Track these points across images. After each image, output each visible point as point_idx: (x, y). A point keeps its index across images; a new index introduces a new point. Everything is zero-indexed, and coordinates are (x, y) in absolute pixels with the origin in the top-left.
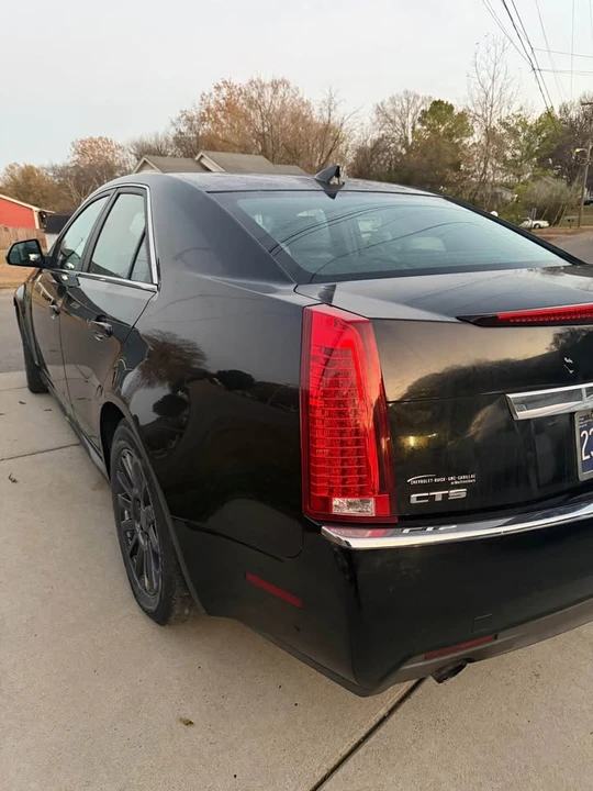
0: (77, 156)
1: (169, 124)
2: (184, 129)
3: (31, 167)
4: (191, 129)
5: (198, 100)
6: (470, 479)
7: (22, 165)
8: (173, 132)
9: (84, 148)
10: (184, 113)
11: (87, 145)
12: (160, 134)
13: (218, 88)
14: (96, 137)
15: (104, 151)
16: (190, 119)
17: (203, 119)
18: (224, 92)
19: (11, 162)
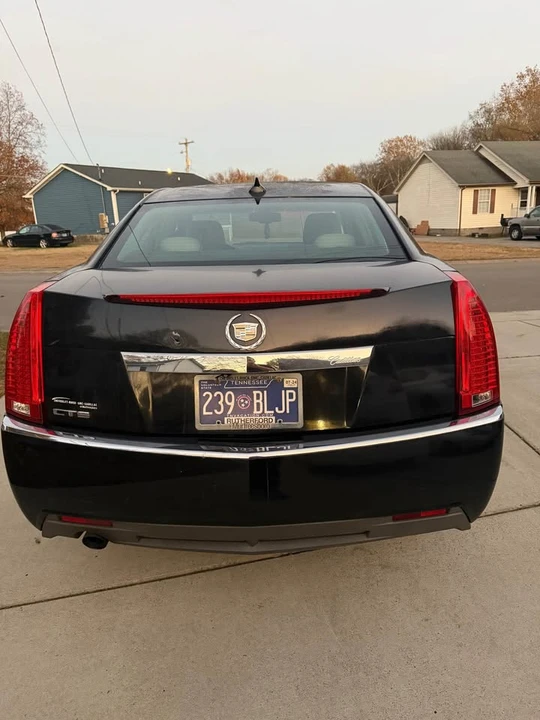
0: (384, 154)
1: (467, 117)
2: (481, 121)
3: (343, 167)
4: (487, 120)
5: (498, 91)
6: (93, 406)
7: (336, 166)
8: (470, 124)
9: (390, 148)
10: (483, 106)
11: (393, 144)
12: (459, 128)
13: (521, 77)
14: (401, 136)
15: (407, 147)
16: (488, 111)
17: (500, 110)
18: (527, 80)
19: (328, 164)
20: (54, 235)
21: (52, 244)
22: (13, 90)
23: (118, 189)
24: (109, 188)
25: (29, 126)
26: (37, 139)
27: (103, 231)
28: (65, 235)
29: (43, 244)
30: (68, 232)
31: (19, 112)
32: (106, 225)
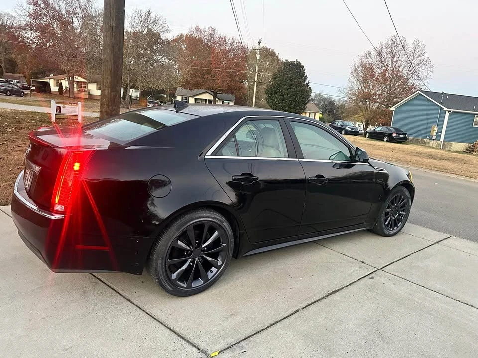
20: (394, 135)
21: (391, 140)
22: (420, 44)
23: (452, 110)
24: (445, 109)
25: (423, 66)
26: (426, 74)
27: (431, 138)
28: (402, 136)
29: (386, 139)
30: (405, 134)
31: (420, 58)
32: (435, 134)
